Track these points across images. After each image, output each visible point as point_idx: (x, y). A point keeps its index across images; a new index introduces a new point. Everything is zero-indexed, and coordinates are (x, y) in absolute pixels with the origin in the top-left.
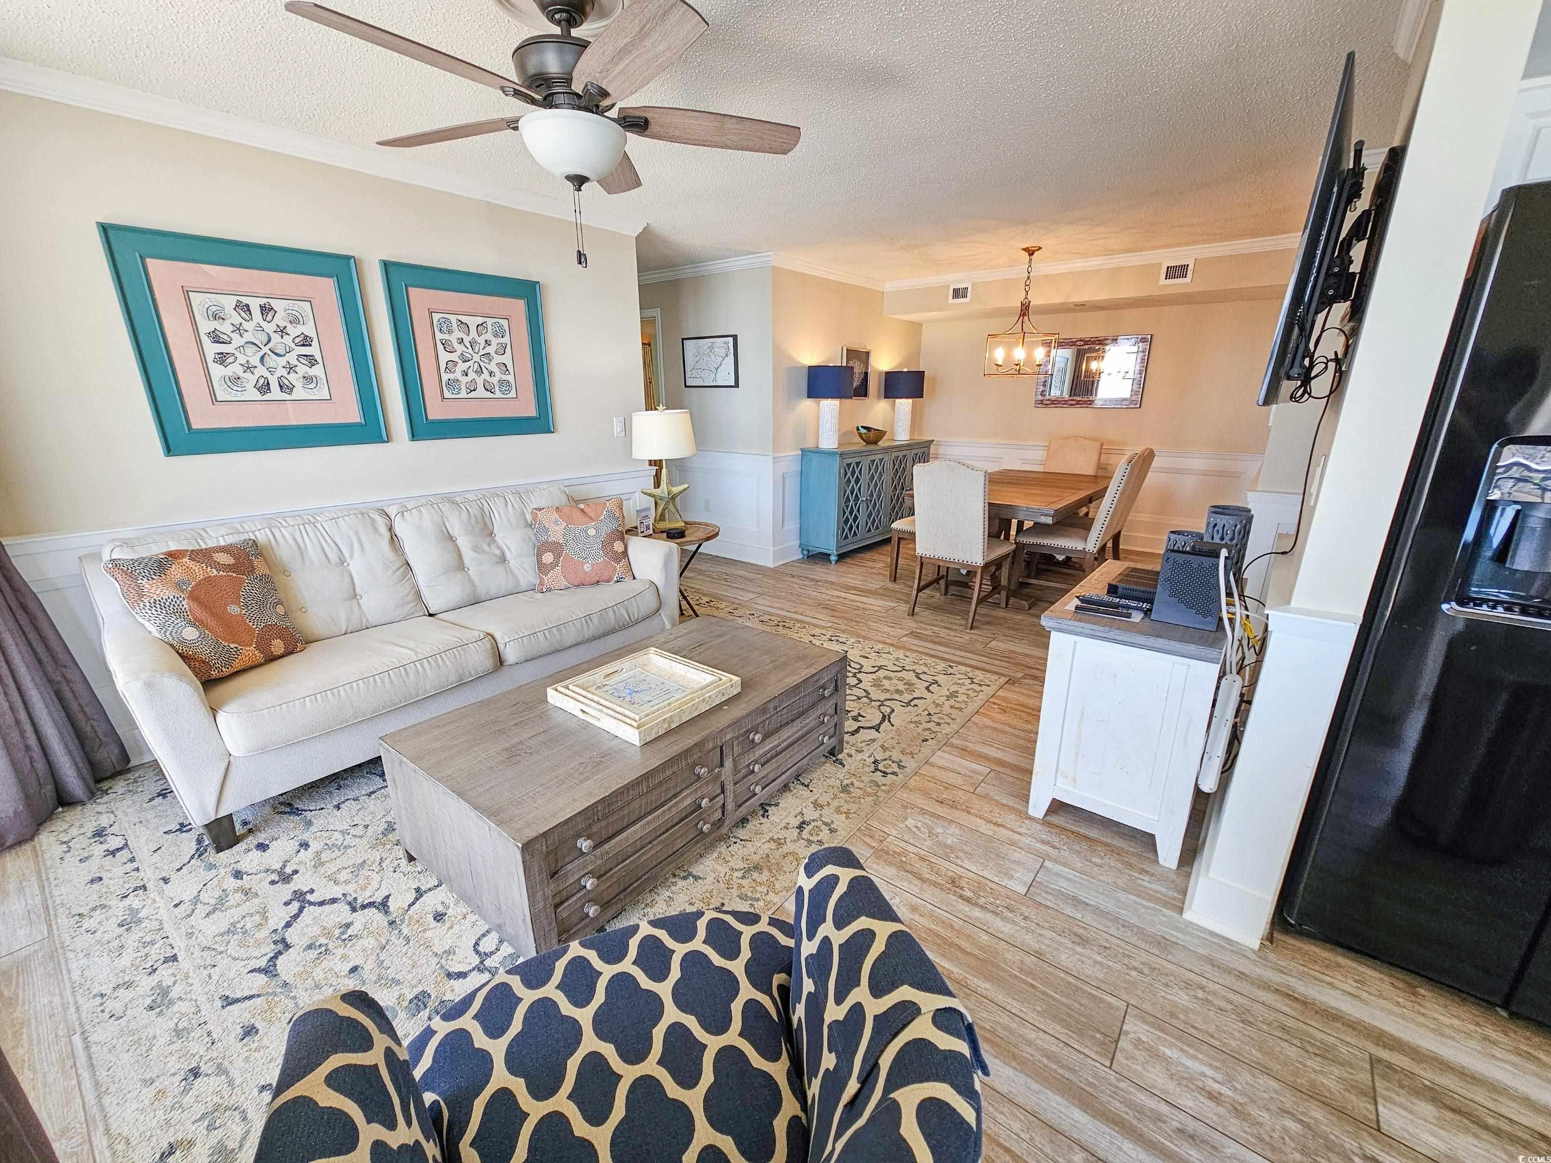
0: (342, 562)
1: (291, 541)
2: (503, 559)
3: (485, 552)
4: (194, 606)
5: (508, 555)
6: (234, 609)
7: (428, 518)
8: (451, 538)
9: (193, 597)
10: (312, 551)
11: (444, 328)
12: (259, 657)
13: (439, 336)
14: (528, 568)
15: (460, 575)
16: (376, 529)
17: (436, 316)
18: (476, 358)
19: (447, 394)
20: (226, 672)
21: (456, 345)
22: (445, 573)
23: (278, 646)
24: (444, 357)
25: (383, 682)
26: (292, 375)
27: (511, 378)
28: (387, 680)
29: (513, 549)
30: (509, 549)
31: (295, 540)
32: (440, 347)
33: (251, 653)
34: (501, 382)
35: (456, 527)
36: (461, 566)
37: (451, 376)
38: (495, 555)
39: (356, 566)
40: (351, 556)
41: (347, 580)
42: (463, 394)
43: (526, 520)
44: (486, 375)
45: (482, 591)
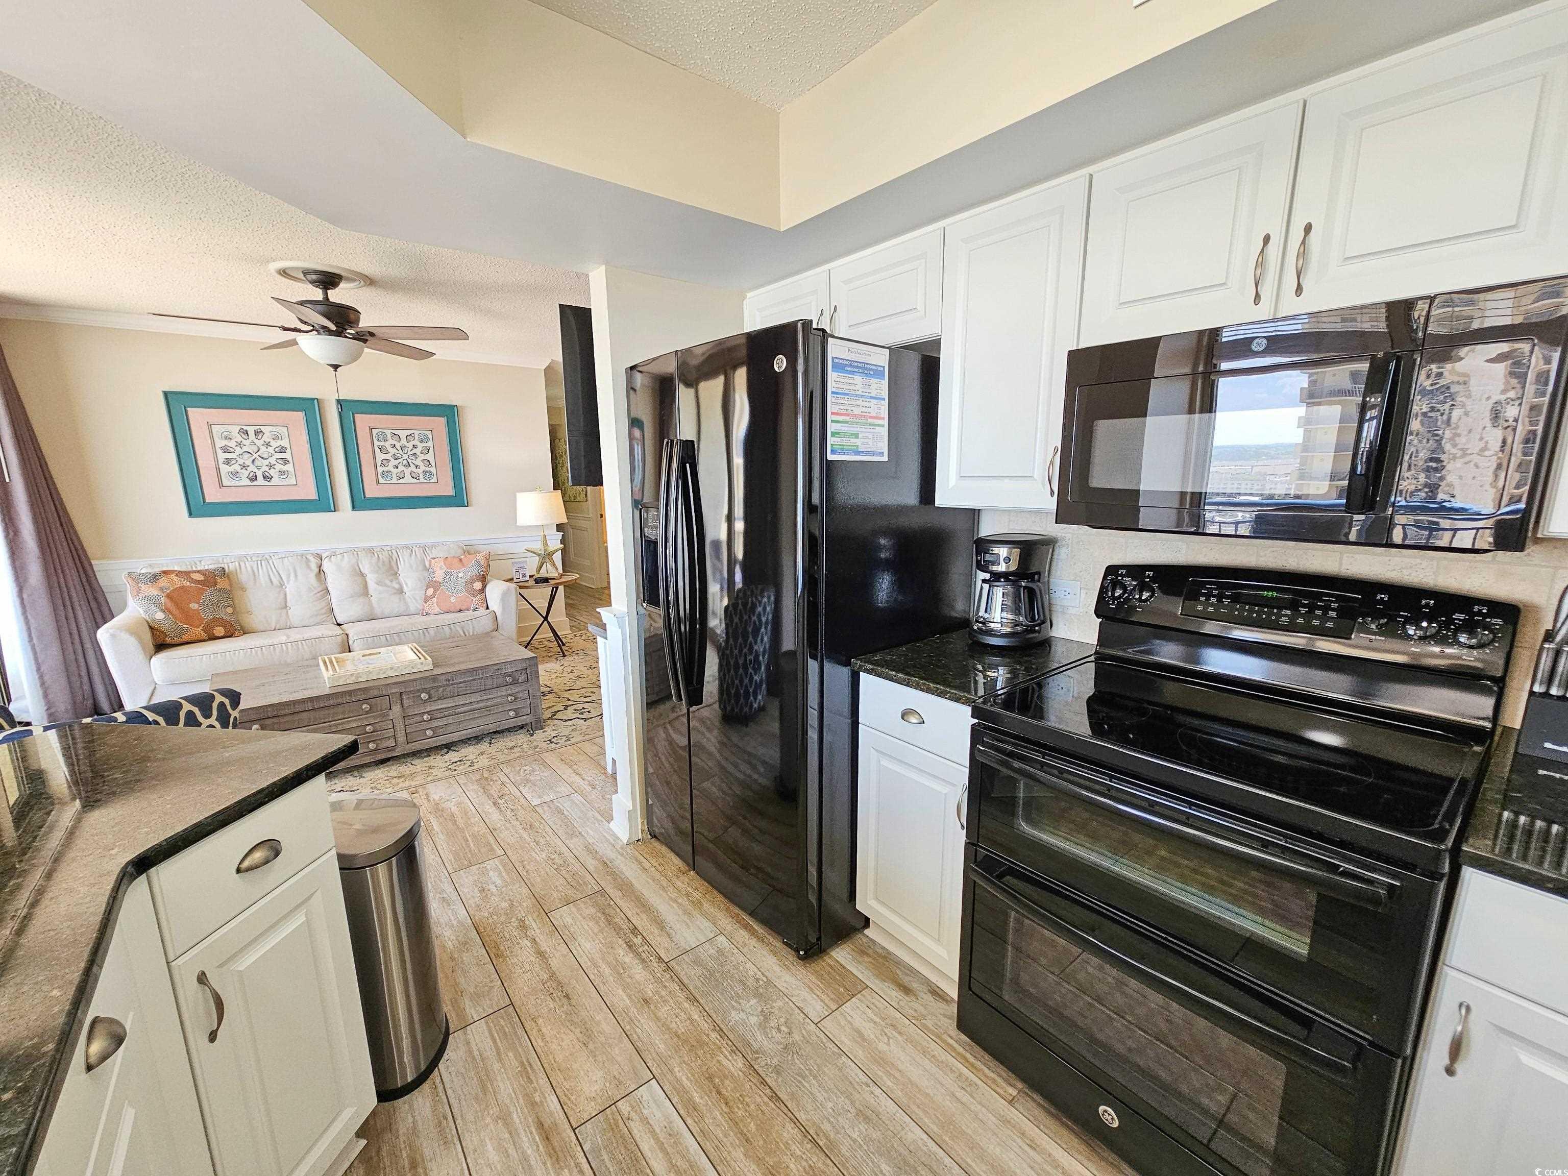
0: (282, 585)
1: (249, 569)
2: (401, 591)
3: (386, 586)
4: (168, 601)
5: (405, 589)
6: (194, 606)
7: (346, 562)
8: (362, 575)
9: (168, 596)
10: (263, 579)
11: (381, 438)
12: (204, 635)
13: (376, 443)
14: (418, 598)
15: (362, 600)
16: (309, 567)
17: (375, 432)
18: (405, 456)
19: (381, 480)
20: (177, 640)
21: (389, 449)
22: (352, 597)
23: (219, 631)
24: (380, 457)
25: (256, 653)
26: (272, 470)
27: (433, 470)
28: (259, 652)
29: (410, 585)
30: (406, 584)
31: (253, 571)
32: (377, 450)
33: (199, 632)
34: (425, 472)
35: (366, 568)
36: (365, 592)
37: (385, 469)
38: (394, 588)
39: (290, 588)
40: (288, 581)
41: (282, 596)
42: (394, 480)
43: (425, 566)
44: (413, 468)
45: (378, 611)
